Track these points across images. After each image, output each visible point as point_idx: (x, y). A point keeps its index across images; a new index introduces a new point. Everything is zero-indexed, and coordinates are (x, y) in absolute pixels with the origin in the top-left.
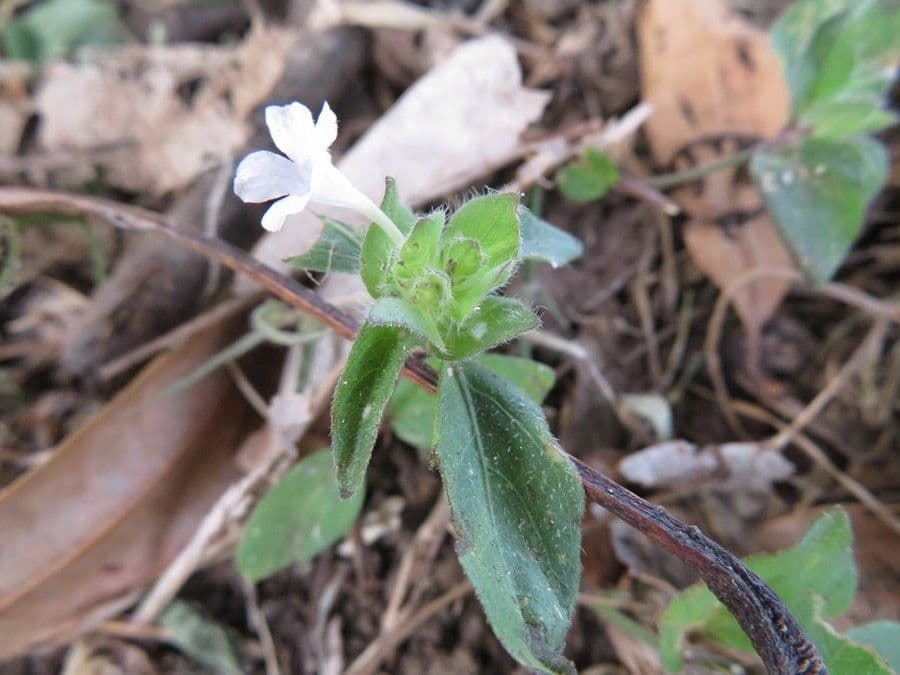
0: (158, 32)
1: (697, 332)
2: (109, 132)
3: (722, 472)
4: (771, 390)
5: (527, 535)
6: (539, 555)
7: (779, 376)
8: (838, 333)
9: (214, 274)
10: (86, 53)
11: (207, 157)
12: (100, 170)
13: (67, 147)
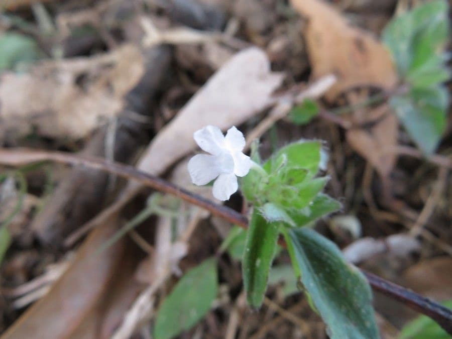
0: (58, 52)
1: (358, 181)
2: (38, 107)
3: (387, 250)
4: (398, 206)
5: (347, 315)
6: (356, 325)
7: (399, 197)
8: (419, 173)
9: (113, 180)
10: (21, 66)
11: (101, 118)
12: (35, 128)
13: (15, 117)
